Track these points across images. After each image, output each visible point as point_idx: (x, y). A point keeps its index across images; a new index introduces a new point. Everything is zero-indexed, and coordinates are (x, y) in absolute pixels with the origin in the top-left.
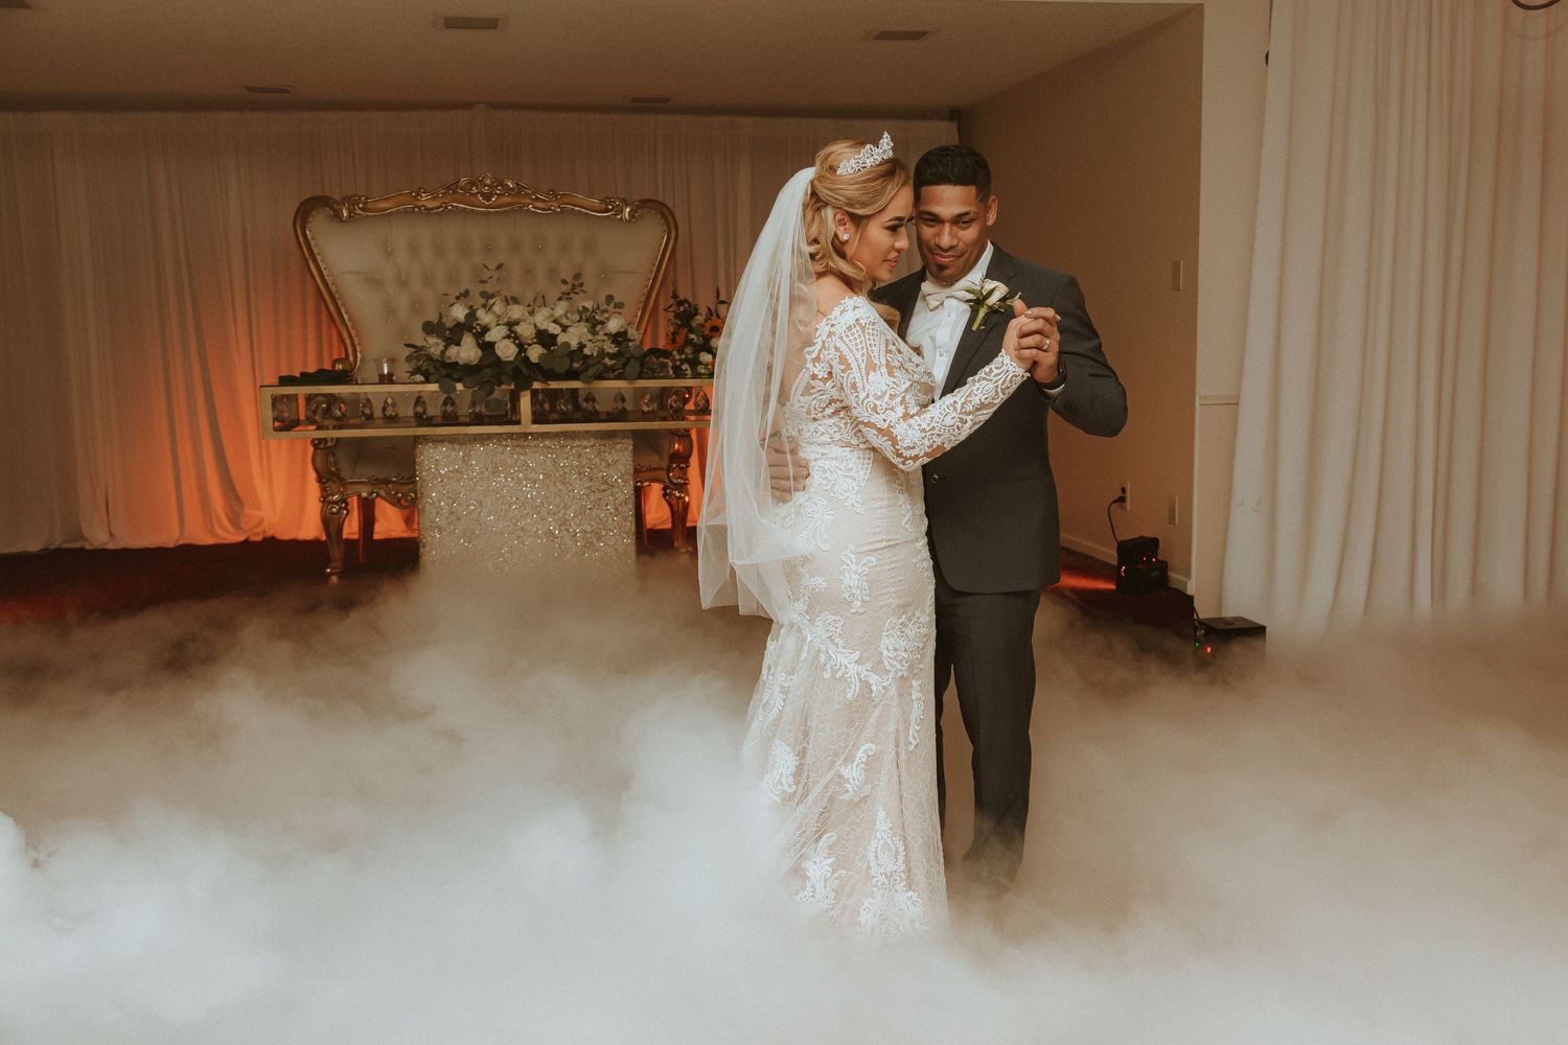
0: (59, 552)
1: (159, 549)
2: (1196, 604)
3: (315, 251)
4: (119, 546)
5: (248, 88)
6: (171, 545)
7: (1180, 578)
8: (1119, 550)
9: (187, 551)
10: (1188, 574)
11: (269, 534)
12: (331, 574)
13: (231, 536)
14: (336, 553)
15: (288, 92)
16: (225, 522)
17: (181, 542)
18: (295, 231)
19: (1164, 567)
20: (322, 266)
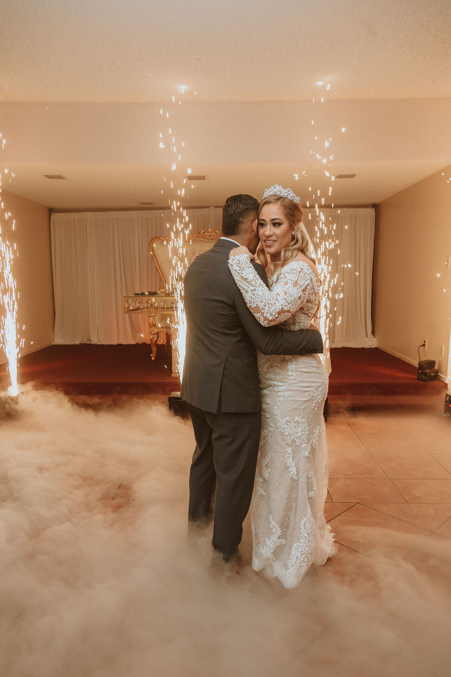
0: (84, 344)
1: (112, 345)
2: (449, 387)
3: (155, 254)
4: (101, 344)
5: (142, 204)
6: (115, 344)
7: (443, 376)
8: (419, 364)
9: (120, 346)
10: (446, 375)
11: (144, 342)
12: (152, 356)
13: (132, 342)
14: (154, 349)
15: (153, 204)
16: (131, 338)
17: (118, 343)
18: (150, 248)
19: (437, 372)
20: (157, 258)
